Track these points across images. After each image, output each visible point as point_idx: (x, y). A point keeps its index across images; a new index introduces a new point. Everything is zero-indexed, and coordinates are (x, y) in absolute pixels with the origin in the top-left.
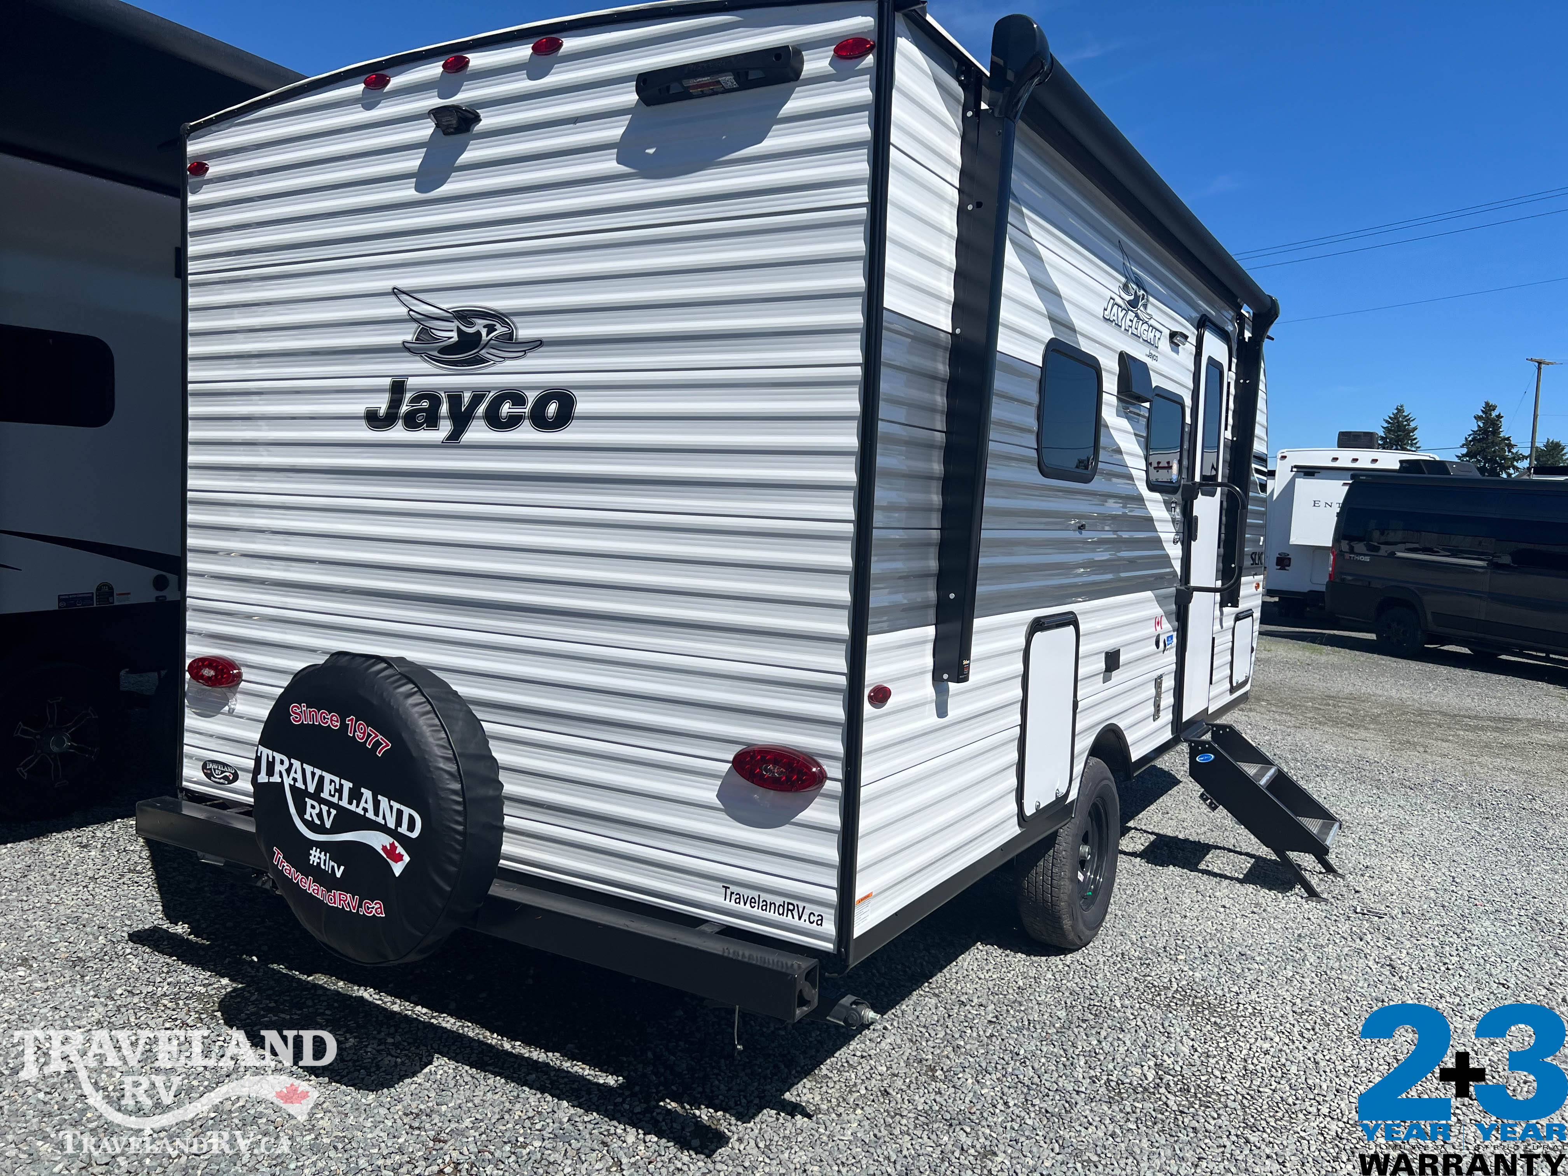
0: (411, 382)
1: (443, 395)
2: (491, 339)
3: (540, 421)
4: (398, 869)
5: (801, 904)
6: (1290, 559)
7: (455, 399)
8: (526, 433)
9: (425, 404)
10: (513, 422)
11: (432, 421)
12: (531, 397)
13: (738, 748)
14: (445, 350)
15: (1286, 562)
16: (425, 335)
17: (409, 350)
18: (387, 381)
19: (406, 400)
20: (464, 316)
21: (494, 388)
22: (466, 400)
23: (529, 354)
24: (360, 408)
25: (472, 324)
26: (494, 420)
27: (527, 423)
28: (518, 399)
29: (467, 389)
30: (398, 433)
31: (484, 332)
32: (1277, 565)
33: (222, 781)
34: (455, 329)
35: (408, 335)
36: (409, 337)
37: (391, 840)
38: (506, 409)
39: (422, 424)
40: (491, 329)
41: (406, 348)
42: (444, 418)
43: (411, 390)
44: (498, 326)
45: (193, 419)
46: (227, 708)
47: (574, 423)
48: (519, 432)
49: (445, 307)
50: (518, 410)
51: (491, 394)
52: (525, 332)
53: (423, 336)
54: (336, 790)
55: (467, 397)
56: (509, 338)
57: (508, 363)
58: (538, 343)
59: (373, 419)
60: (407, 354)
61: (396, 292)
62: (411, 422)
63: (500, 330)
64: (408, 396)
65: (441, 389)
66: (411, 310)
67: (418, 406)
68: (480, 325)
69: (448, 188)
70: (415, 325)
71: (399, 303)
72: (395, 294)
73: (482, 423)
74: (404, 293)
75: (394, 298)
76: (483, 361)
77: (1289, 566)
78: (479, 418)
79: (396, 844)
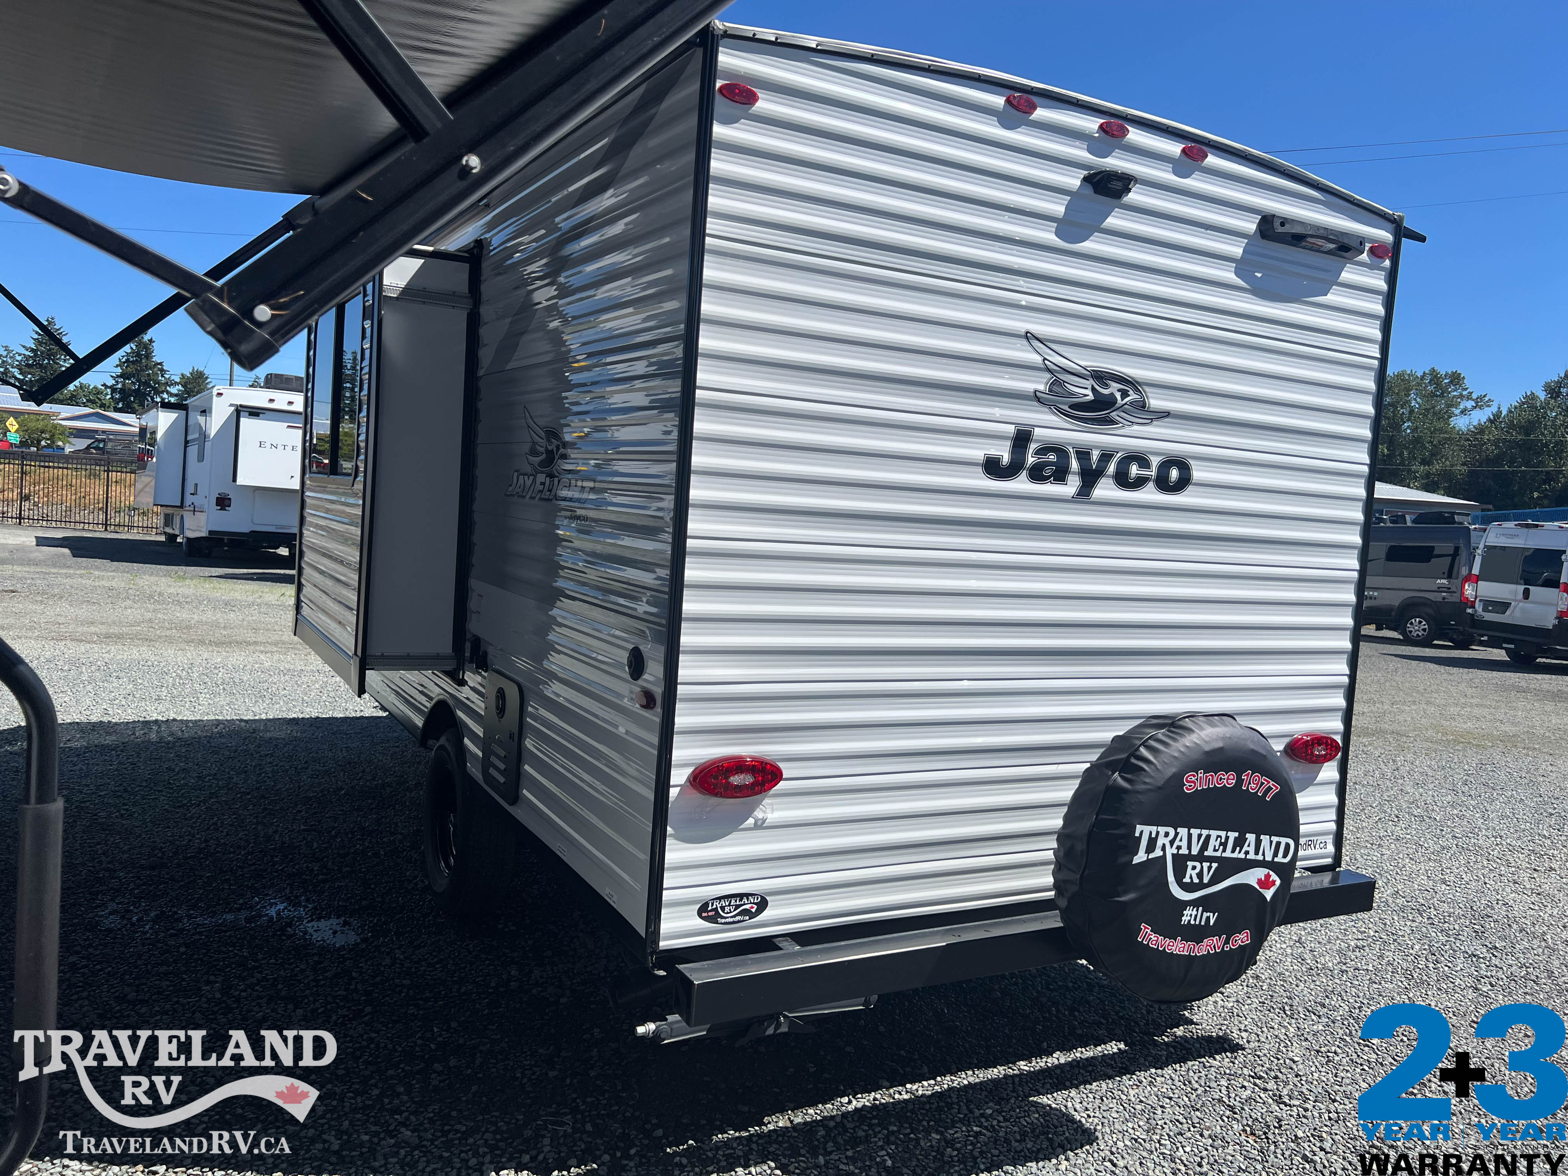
0: (1037, 432)
1: (1071, 450)
2: (1126, 404)
3: (1163, 484)
4: (1269, 894)
5: (1315, 838)
6: (230, 499)
7: (1083, 455)
8: (1149, 494)
9: (1052, 457)
10: (1140, 483)
11: (1060, 475)
12: (1155, 461)
13: (1287, 740)
14: (1075, 406)
15: (226, 502)
16: (1057, 385)
17: (1039, 400)
18: (1011, 429)
19: (1031, 451)
20: (1101, 377)
21: (1122, 450)
22: (1095, 458)
23: (1155, 423)
24: (978, 453)
25: (1107, 386)
26: (1123, 480)
27: (1151, 485)
28: (1143, 461)
29: (1097, 447)
30: (1021, 484)
31: (1118, 396)
32: (217, 505)
33: (738, 918)
34: (1090, 387)
35: (1039, 384)
36: (1041, 387)
37: (1266, 871)
38: (1134, 470)
39: (1049, 477)
40: (1125, 394)
41: (1036, 397)
42: (1074, 473)
43: (1037, 441)
44: (1131, 392)
45: (700, 439)
46: (751, 821)
47: (1190, 488)
48: (1144, 492)
49: (1083, 363)
50: (1144, 472)
51: (1119, 455)
52: (1156, 402)
53: (1055, 388)
54: (1221, 844)
55: (1095, 455)
56: (1141, 406)
57: (1135, 427)
58: (1166, 414)
59: (992, 467)
60: (1036, 403)
61: (1028, 336)
62: (1037, 474)
63: (1133, 396)
64: (1033, 446)
65: (1070, 444)
66: (1045, 359)
67: (1044, 459)
68: (1114, 388)
69: (1090, 245)
70: (1048, 375)
71: (1030, 349)
72: (1027, 338)
73: (1111, 481)
74: (1037, 339)
75: (1025, 342)
76: (1112, 422)
77: (229, 506)
78: (1109, 476)
79: (1271, 873)
